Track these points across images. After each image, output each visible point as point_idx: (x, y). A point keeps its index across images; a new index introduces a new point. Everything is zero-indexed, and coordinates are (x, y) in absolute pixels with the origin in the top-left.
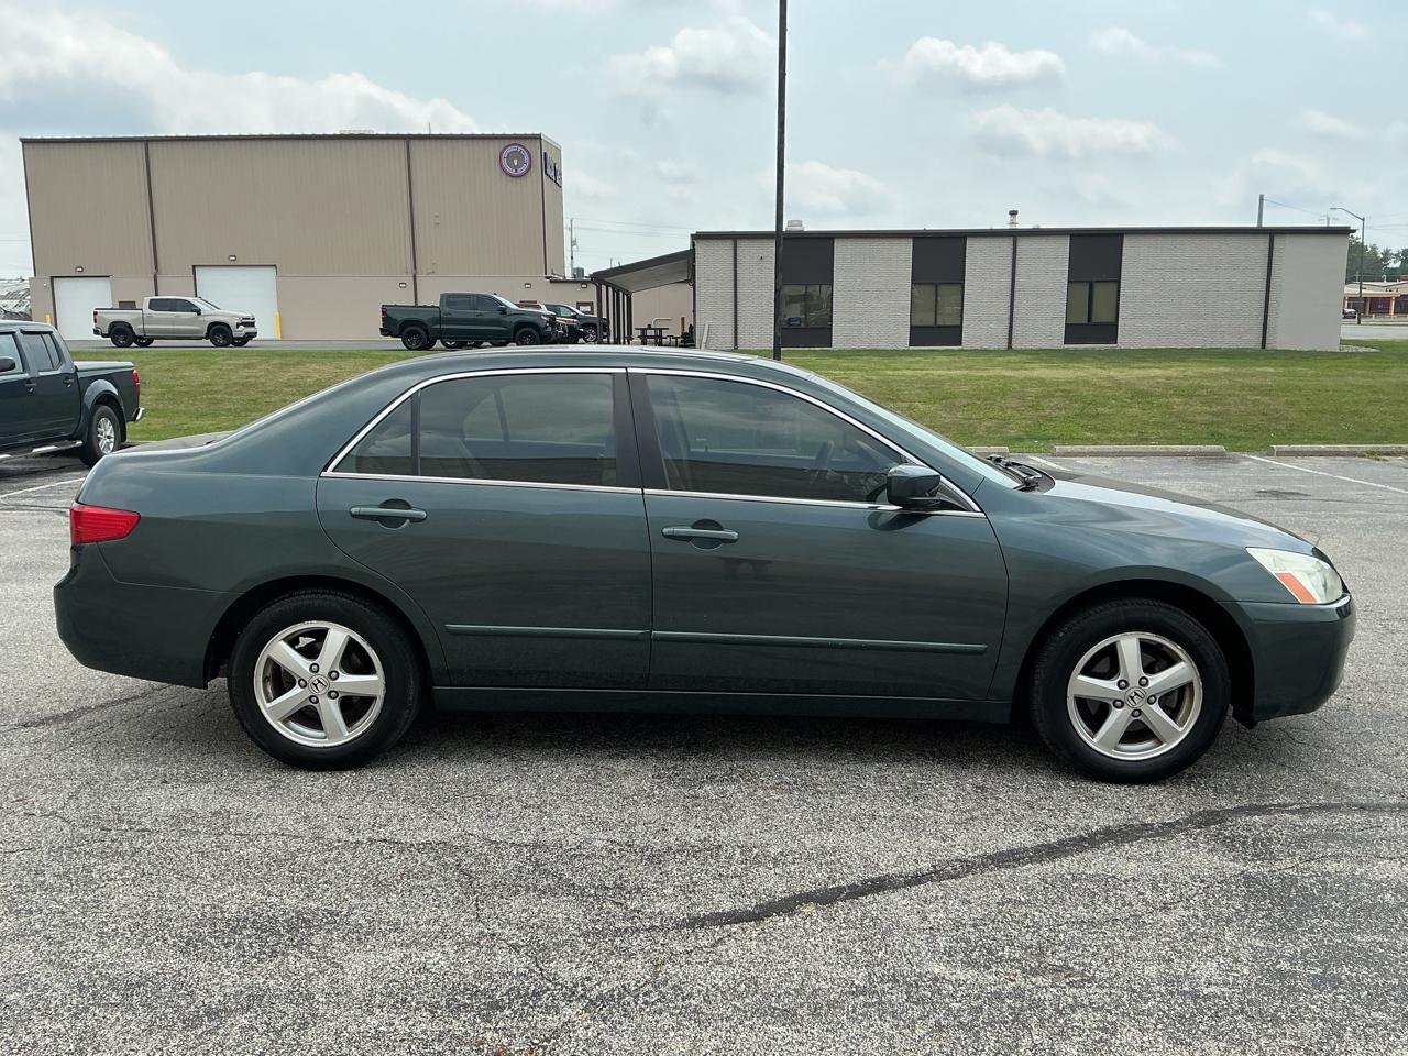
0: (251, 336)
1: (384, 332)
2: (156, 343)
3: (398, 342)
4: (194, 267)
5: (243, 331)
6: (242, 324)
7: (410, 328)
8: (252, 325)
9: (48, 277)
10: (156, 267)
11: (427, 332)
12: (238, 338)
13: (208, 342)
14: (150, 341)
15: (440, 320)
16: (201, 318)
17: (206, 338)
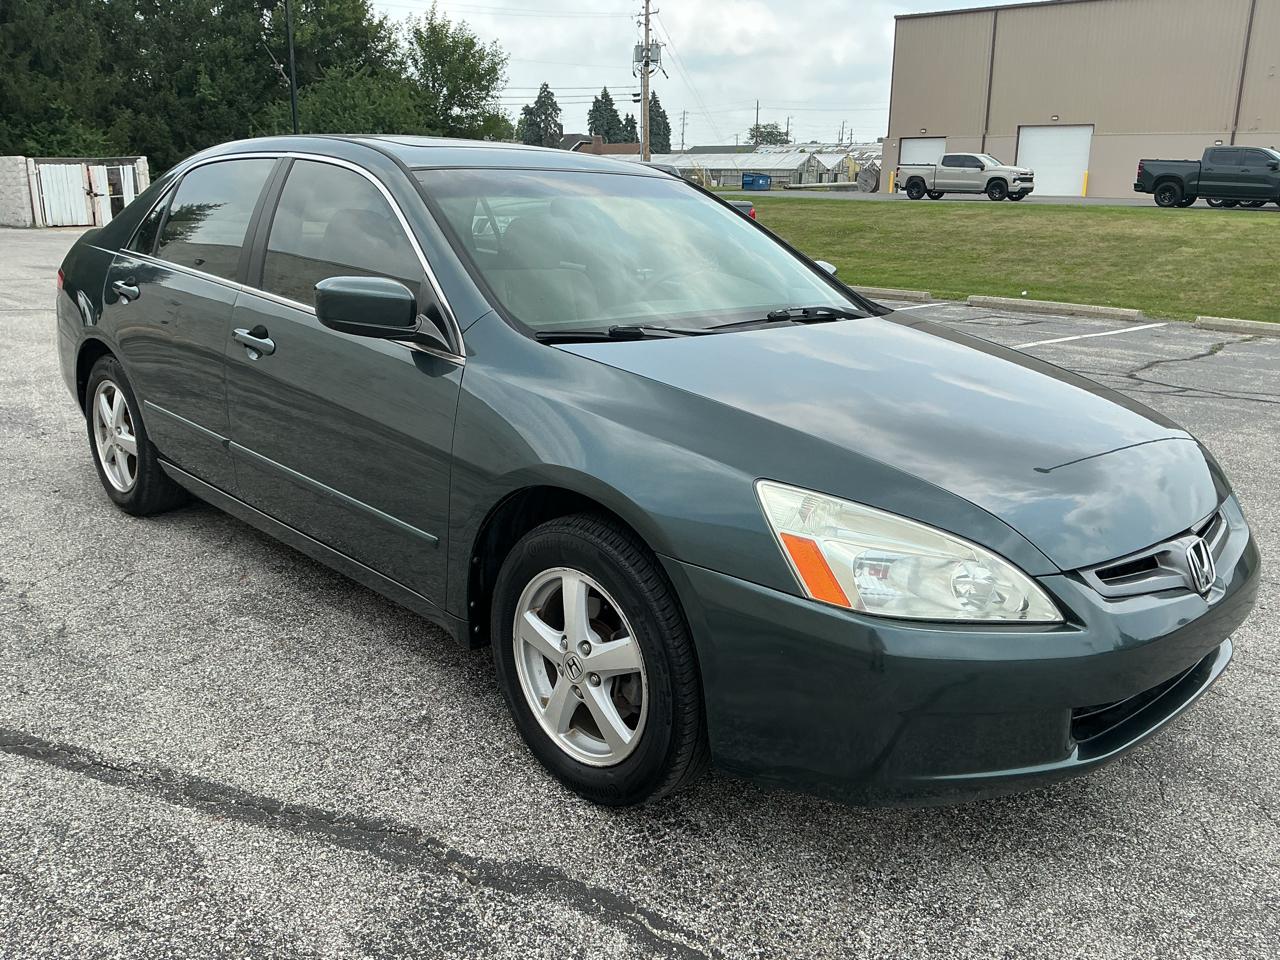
0: (1025, 191)
1: (1139, 187)
2: (945, 196)
3: (1149, 198)
4: (1019, 127)
5: (1019, 185)
6: (1019, 179)
7: (1165, 184)
8: (1031, 180)
9: (898, 138)
10: (986, 129)
11: (1182, 188)
12: (1015, 193)
13: (985, 196)
14: (941, 194)
15: (1199, 176)
16: (984, 173)
17: (985, 192)
